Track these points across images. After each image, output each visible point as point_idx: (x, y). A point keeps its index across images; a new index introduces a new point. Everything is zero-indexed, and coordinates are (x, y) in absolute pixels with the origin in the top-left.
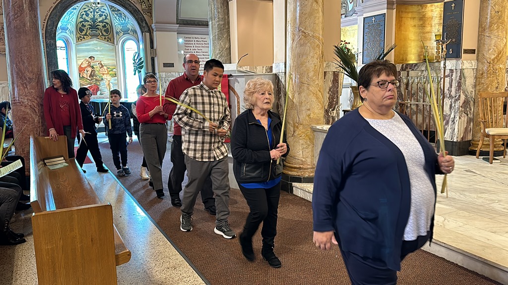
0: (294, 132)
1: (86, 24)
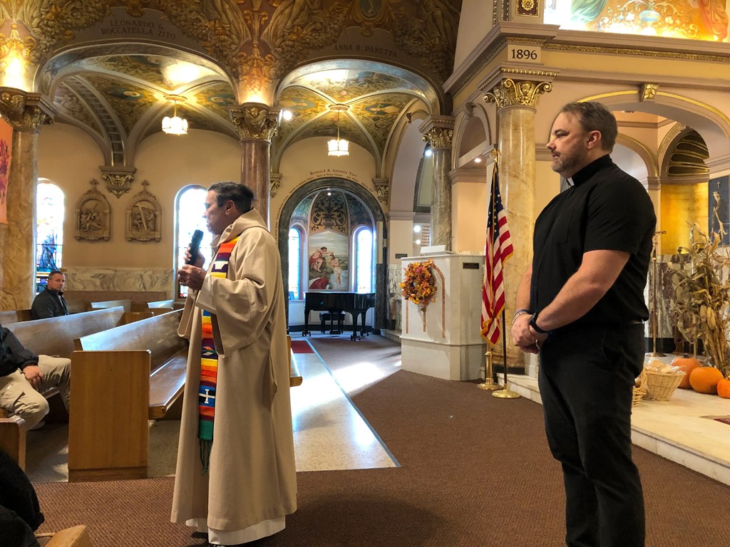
1: (321, 213)
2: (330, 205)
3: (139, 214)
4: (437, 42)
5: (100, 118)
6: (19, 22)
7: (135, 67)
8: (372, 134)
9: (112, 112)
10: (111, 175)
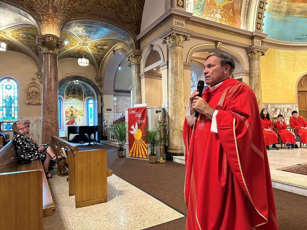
0: (173, 132)
1: (70, 91)
2: (74, 88)
4: (134, 18)
8: (95, 58)
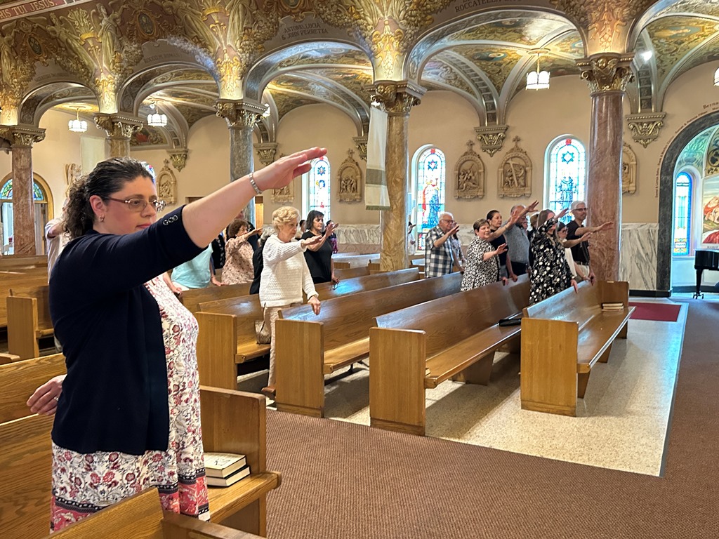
3: (510, 171)
5: (473, 81)
6: (390, 18)
7: (492, 32)
9: (482, 75)
10: (484, 135)
